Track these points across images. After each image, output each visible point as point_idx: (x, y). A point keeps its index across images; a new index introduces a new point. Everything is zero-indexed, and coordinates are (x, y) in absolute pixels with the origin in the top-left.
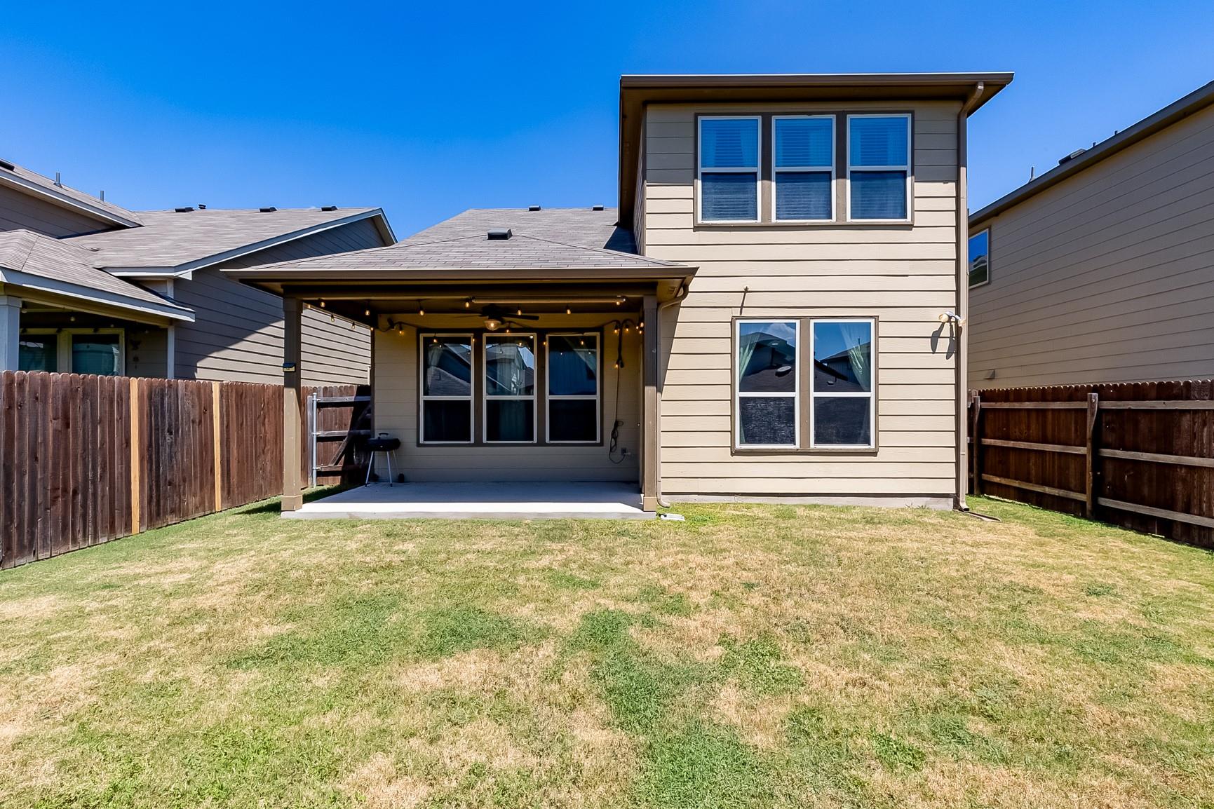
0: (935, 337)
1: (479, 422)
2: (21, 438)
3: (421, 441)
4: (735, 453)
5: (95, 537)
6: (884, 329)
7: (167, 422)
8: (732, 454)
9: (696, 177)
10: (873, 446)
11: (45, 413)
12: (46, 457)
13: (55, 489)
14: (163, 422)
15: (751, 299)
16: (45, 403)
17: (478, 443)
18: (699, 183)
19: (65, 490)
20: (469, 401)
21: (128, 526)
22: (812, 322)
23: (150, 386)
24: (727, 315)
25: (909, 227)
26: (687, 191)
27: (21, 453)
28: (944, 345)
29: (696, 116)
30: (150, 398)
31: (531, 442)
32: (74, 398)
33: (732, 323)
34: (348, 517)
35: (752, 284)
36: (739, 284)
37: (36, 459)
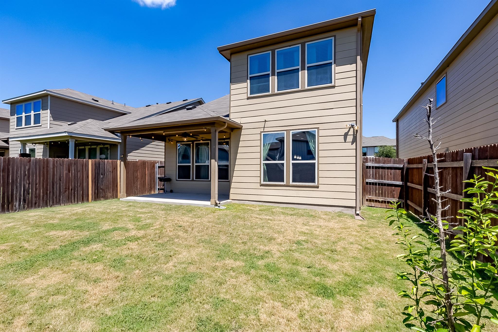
0: (346, 135)
1: (193, 173)
2: (57, 175)
3: (177, 179)
4: (262, 185)
5: (77, 202)
6: (322, 133)
7: (101, 172)
8: (260, 186)
9: (248, 79)
10: (316, 184)
11: (63, 169)
12: (63, 180)
13: (66, 188)
14: (100, 171)
15: (267, 124)
16: (63, 167)
17: (193, 180)
18: (249, 81)
19: (69, 189)
20: (190, 165)
21: (88, 200)
22: (291, 132)
23: (95, 161)
24: (258, 131)
25: (334, 87)
26: (244, 85)
27: (57, 179)
28: (350, 138)
29: (248, 55)
30: (95, 164)
31: (208, 180)
32: (71, 165)
33: (260, 134)
34: (134, 201)
35: (267, 118)
36: (262, 119)
37: (61, 180)
